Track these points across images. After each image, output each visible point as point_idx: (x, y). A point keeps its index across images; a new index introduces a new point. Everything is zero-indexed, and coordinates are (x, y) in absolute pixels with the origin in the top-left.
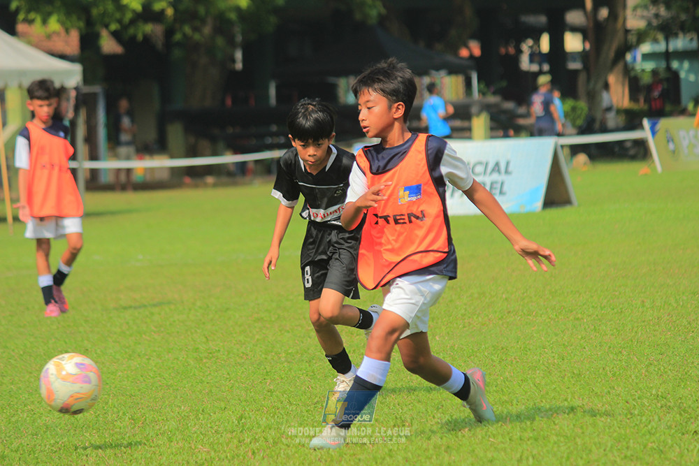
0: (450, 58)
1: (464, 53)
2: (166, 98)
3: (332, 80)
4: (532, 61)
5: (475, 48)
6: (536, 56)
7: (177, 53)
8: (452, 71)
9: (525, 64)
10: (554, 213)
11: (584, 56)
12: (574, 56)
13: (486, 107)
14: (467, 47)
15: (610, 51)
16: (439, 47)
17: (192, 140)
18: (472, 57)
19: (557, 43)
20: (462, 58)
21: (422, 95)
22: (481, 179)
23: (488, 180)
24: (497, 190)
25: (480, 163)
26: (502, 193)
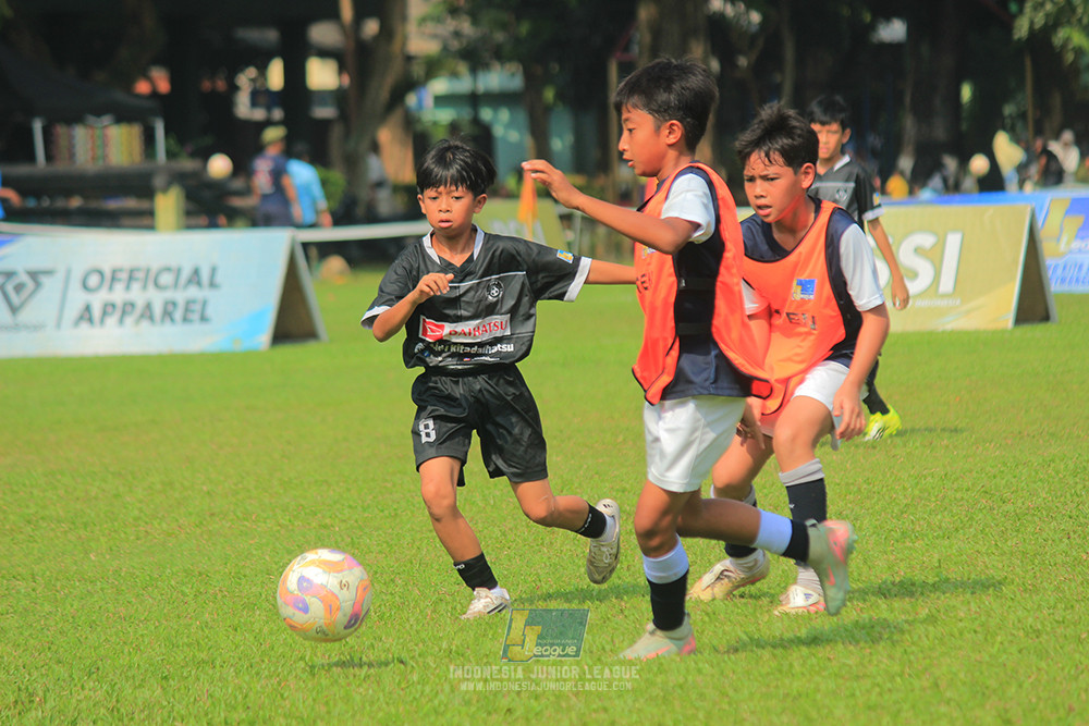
0: (119, 96)
1: (143, 87)
4: (254, 103)
5: (161, 81)
6: (260, 96)
8: (123, 116)
9: (244, 108)
10: (289, 352)
11: (339, 97)
12: (323, 96)
13: (179, 178)
14: (148, 78)
15: (382, 90)
16: (100, 75)
18: (155, 94)
19: (295, 74)
20: (139, 96)
21: (72, 156)
22: (169, 295)
23: (180, 297)
24: (194, 313)
25: (168, 269)
26: (203, 318)
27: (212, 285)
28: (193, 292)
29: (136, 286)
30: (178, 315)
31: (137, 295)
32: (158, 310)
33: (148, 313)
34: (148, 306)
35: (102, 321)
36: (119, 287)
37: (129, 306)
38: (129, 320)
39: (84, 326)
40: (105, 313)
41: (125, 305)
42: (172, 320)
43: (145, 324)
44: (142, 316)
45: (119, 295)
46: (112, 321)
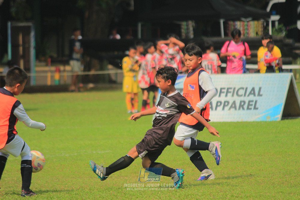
22: (242, 98)
23: (247, 99)
24: (252, 106)
25: (243, 88)
26: (255, 108)
27: (259, 95)
28: (252, 97)
29: (230, 95)
30: (246, 106)
31: (230, 98)
32: (238, 105)
33: (234, 105)
34: (234, 103)
36: (223, 95)
37: (226, 103)
38: (227, 108)
40: (217, 106)
41: (225, 102)
42: (243, 109)
43: (233, 110)
44: (231, 107)
45: (223, 98)
46: (220, 108)
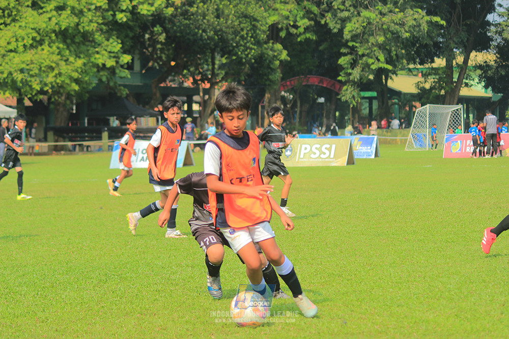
0: (151, 111)
1: (156, 109)
2: (47, 122)
3: (108, 118)
7: (52, 106)
8: (152, 116)
10: (187, 168)
11: (199, 112)
12: (196, 112)
14: (157, 107)
15: (209, 110)
16: (147, 107)
17: (56, 138)
18: (159, 111)
19: (190, 107)
20: (155, 111)
21: (141, 124)
35: (146, 161)
39: (142, 161)
